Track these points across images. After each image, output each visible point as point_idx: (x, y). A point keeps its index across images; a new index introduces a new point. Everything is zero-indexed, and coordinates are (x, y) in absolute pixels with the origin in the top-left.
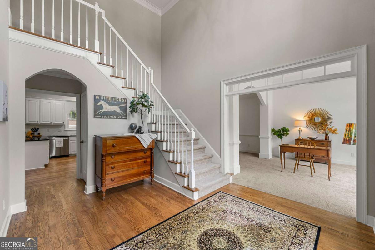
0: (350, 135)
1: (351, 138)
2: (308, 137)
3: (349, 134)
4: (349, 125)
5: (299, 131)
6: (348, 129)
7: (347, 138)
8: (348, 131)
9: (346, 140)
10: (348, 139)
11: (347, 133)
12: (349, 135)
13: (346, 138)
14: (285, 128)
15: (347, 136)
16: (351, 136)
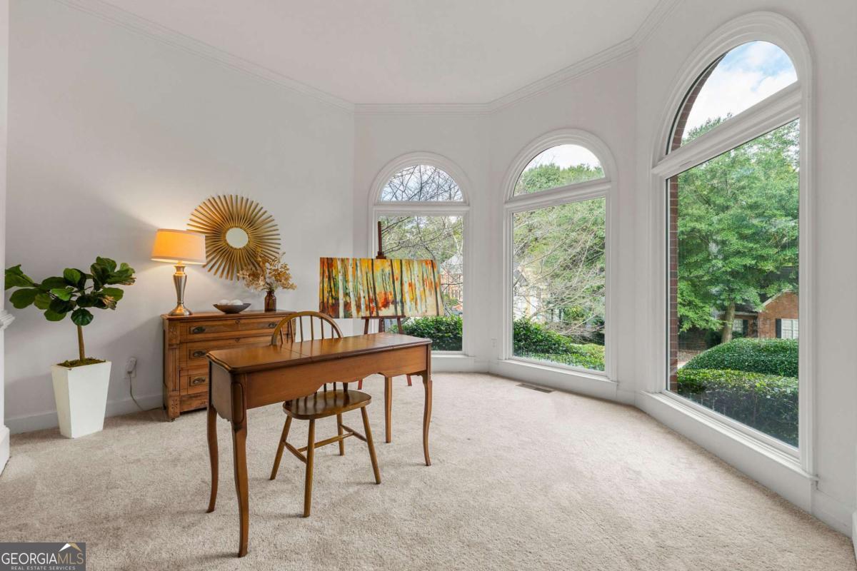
0: (333, 290)
1: (337, 299)
2: (216, 306)
3: (331, 288)
4: (326, 261)
5: (178, 280)
6: (327, 273)
7: (328, 300)
8: (326, 280)
9: (326, 305)
10: (330, 301)
11: (325, 285)
12: (331, 291)
13: (325, 300)
14: (113, 265)
15: (326, 294)
16: (337, 292)
